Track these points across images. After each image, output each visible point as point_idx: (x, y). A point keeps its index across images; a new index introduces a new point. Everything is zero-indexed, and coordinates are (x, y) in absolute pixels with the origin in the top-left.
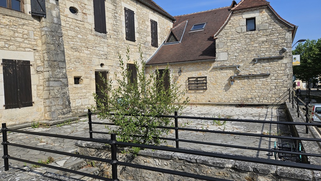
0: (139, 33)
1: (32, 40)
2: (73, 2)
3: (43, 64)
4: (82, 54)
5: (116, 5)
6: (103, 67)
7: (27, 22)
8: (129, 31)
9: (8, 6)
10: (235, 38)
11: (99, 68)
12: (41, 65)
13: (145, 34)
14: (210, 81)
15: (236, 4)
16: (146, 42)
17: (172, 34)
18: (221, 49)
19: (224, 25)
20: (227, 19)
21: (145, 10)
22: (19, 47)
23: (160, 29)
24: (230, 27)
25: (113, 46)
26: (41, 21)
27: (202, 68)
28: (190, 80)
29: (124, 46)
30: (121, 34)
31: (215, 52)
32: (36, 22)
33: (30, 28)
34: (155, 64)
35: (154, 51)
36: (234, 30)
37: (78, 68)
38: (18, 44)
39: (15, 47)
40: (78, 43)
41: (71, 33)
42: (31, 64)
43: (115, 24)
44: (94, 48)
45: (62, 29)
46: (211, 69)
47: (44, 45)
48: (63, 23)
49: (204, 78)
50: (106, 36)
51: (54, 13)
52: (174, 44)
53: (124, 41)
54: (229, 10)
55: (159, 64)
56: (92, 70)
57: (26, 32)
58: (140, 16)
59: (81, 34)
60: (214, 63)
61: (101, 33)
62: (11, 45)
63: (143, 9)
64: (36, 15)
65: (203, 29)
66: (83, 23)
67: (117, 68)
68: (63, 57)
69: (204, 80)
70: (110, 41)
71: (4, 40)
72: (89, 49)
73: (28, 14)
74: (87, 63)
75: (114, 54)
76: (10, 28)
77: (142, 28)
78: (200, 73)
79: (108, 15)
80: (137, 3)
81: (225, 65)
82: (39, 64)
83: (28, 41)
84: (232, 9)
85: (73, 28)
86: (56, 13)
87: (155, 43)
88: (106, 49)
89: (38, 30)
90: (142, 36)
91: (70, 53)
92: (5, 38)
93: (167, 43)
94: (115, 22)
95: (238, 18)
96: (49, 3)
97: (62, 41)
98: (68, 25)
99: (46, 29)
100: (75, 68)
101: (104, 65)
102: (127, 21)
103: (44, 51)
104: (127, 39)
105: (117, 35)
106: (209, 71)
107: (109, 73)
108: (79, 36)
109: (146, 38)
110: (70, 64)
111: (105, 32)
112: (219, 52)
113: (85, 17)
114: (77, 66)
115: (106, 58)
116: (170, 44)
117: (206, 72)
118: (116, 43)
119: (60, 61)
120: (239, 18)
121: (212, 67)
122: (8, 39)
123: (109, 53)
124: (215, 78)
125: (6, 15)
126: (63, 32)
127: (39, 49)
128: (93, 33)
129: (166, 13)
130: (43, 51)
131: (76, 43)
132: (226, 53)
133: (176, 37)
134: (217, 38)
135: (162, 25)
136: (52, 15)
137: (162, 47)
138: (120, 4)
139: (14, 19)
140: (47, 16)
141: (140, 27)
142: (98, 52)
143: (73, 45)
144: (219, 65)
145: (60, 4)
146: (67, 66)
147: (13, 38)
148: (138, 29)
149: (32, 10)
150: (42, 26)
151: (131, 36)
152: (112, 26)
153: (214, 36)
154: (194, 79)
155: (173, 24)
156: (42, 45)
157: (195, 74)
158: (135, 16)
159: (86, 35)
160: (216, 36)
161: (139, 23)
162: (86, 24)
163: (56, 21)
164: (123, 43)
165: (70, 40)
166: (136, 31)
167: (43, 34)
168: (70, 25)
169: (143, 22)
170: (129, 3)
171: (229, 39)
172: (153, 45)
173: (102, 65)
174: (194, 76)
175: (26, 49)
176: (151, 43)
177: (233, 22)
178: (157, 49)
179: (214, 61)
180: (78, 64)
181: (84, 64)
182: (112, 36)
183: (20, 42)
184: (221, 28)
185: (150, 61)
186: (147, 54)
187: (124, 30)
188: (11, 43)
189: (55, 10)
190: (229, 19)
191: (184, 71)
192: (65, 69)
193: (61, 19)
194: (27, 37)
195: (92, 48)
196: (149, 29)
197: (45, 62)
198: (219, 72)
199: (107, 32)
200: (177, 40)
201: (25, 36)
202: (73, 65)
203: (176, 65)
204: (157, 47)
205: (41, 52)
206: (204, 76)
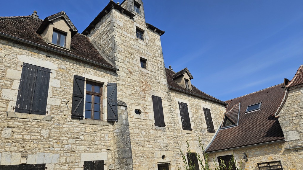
0: (195, 122)
1: (107, 141)
2: (137, 106)
3: (114, 162)
4: (145, 149)
5: (171, 101)
6: (165, 159)
7: (104, 128)
8: (184, 121)
9: (92, 117)
10: (301, 114)
11: (161, 161)
12: (112, 163)
13: (200, 122)
14: (286, 165)
15: (290, 82)
16: (202, 129)
17: (227, 118)
18: (289, 128)
19: (282, 103)
20: (285, 97)
21: (197, 101)
22: (97, 149)
23: (214, 115)
24: (290, 103)
25: (172, 138)
26: (114, 125)
27: (271, 151)
28: (260, 166)
29: (182, 136)
30: (178, 125)
31: (282, 132)
32: (111, 126)
33: (106, 132)
34: (216, 150)
35: (212, 137)
36: (297, 106)
37: (143, 163)
38: (96, 147)
39: (94, 149)
40: (142, 139)
41: (136, 131)
42: (105, 163)
43: (172, 117)
44: (156, 141)
45: (129, 129)
46: (282, 151)
47: (116, 145)
48: (130, 124)
49: (277, 163)
50: (165, 129)
51: (124, 117)
52: (231, 127)
53: (181, 131)
54: (283, 88)
55: (220, 151)
56: (155, 163)
57: (103, 135)
58: (193, 106)
59: (144, 130)
60: (285, 144)
61: (160, 127)
62: (91, 148)
63: (194, 100)
64: (111, 120)
65: (259, 109)
66: (145, 121)
67: (178, 159)
68: (130, 154)
69: (278, 165)
70: (168, 133)
71: (87, 145)
72: (151, 143)
73: (105, 121)
74: (151, 157)
75: (173, 145)
76: (92, 134)
77: (197, 117)
78: (271, 157)
79: (165, 110)
80: (188, 96)
81: (299, 145)
82: (111, 162)
83: (104, 143)
84: (286, 87)
85: (138, 126)
86: (125, 116)
87: (211, 129)
88: (166, 141)
89: (112, 132)
90: (198, 124)
91: (136, 148)
92: (88, 143)
93: (223, 127)
94: (171, 115)
95: (296, 94)
96: (120, 110)
97: (130, 139)
98: (134, 125)
99: (117, 131)
100: (140, 163)
101: (166, 156)
102: (182, 113)
103: (116, 150)
104: (184, 129)
105: (174, 127)
106: (280, 154)
107: (171, 164)
108: (143, 132)
109: (201, 125)
110: (136, 159)
111: (164, 125)
112: (286, 131)
113: (147, 115)
114: (142, 161)
115: (167, 150)
116: (227, 128)
117: (277, 155)
118: (175, 134)
119: (127, 158)
120: (298, 94)
121: (283, 149)
122: (89, 143)
123: (169, 144)
124: (291, 162)
125: (90, 124)
126: (130, 131)
127: (111, 148)
128: (153, 128)
129: (217, 100)
130: (114, 150)
131: (140, 139)
132: (296, 132)
133: (232, 120)
134: (279, 117)
135: (215, 111)
136: (122, 119)
137: (220, 133)
138: (174, 100)
139: (95, 126)
140: (118, 120)
141: (194, 116)
142: (159, 145)
143: (138, 141)
144: (291, 146)
145: (128, 109)
146: (134, 162)
147: (93, 142)
148: (192, 118)
149: (108, 117)
150: (115, 128)
151: (187, 126)
152: (169, 119)
153: (275, 115)
154: (266, 165)
155: (225, 108)
156: (114, 144)
157: (265, 159)
158: (188, 107)
159: (148, 130)
160: (277, 115)
161: (193, 113)
162: (147, 121)
163: (125, 122)
164: (181, 133)
165: (135, 137)
166: (191, 120)
167: (115, 135)
168: (135, 124)
169: (196, 111)
170: (181, 97)
171: (293, 116)
172: (209, 131)
173: (163, 157)
174: (264, 161)
175: (102, 150)
176: (207, 129)
177: (292, 99)
178: (214, 135)
179: (284, 142)
180: (143, 158)
181: (147, 158)
182: (170, 129)
183: (98, 145)
184: (280, 106)
185: (210, 147)
186: (205, 141)
187: (180, 121)
188: (91, 147)
189: (124, 114)
190: (287, 96)
191: (250, 156)
192: (131, 165)
193: (129, 120)
194: (103, 139)
195: (153, 141)
196: (203, 117)
197: (116, 160)
198: (295, 154)
199: (166, 125)
200: (234, 124)
201: (102, 139)
202: (138, 160)
203: (239, 150)
204: (214, 132)
205: (113, 152)
206: (276, 160)
